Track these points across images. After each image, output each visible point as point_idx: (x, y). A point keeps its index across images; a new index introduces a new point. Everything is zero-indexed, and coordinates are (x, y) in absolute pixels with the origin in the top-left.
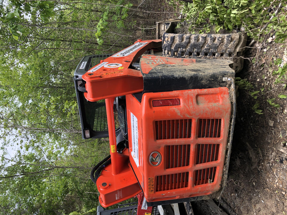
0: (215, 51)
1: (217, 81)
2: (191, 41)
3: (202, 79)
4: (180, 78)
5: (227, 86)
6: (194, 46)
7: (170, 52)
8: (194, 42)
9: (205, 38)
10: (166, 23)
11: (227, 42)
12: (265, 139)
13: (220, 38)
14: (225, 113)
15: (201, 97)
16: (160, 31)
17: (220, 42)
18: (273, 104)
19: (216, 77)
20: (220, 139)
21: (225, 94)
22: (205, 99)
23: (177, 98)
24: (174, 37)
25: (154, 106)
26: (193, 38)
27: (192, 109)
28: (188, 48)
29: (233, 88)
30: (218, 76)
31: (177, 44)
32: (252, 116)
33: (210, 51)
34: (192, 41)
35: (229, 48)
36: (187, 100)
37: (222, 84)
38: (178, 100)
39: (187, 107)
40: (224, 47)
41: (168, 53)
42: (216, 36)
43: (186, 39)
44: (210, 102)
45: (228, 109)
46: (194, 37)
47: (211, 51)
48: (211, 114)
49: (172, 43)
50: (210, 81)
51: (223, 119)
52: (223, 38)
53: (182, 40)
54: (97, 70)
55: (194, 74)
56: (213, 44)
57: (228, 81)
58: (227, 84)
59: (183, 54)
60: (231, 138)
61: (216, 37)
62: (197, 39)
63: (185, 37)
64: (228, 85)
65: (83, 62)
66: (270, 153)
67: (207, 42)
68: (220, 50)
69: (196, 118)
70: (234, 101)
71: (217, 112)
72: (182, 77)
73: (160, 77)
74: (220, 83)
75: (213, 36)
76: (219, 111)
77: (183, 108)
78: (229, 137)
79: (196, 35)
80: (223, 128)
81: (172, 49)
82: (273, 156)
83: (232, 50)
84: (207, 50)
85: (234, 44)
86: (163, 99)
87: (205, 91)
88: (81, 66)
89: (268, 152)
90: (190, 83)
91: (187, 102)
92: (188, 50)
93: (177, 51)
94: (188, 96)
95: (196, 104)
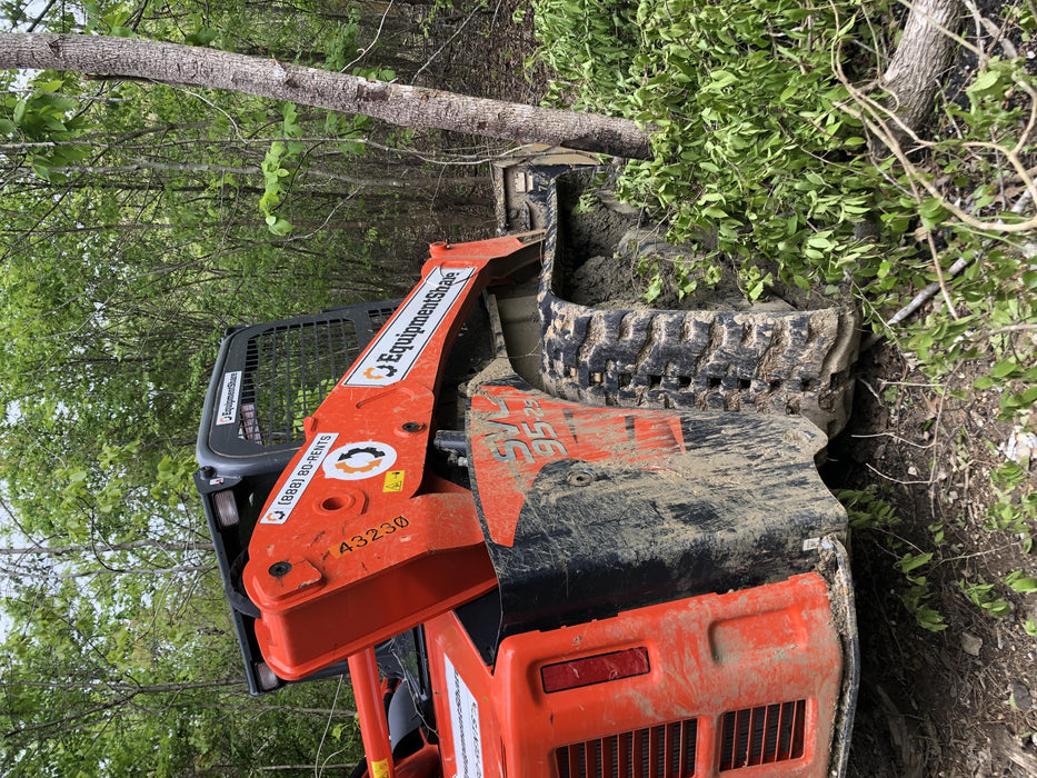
0: (751, 374)
1: (781, 555)
2: (656, 336)
3: (726, 557)
4: (644, 562)
5: (820, 566)
6: (668, 355)
7: (573, 370)
8: (667, 342)
9: (708, 329)
10: (530, 167)
11: (793, 342)
12: (949, 691)
13: (766, 328)
14: (819, 679)
15: (726, 628)
16: (512, 194)
17: (767, 343)
18: (984, 606)
19: (779, 543)
20: (804, 765)
21: (814, 606)
22: (744, 634)
23: (635, 646)
24: (589, 322)
25: (548, 689)
26: (663, 326)
27: (699, 684)
28: (646, 361)
29: (845, 585)
30: (784, 537)
31: (601, 346)
32: (892, 591)
33: (730, 374)
34: (661, 338)
35: (801, 364)
36: (675, 652)
37: (800, 562)
38: (642, 656)
39: (678, 678)
40: (783, 359)
41: (567, 374)
42: (751, 321)
43: (637, 330)
44: (761, 642)
45: (830, 666)
46: (668, 324)
47: (734, 372)
48: (768, 692)
49: (583, 342)
50: (755, 558)
51: (814, 699)
52: (779, 327)
53: (622, 331)
54: (297, 497)
55: (695, 541)
56: (741, 350)
57: (823, 550)
58: (820, 560)
59: (626, 380)
60: (841, 755)
61: (750, 327)
62: (678, 330)
63: (633, 322)
64: (821, 564)
65: (228, 377)
66: (971, 747)
67: (715, 343)
68: (768, 369)
69: (713, 714)
70: (851, 631)
71: (789, 682)
72: (651, 560)
73: (565, 570)
74: (791, 558)
75: (740, 323)
76: (798, 677)
77: (663, 685)
78: (835, 748)
79: (675, 316)
80: (813, 728)
81: (584, 364)
82: (981, 761)
83: (814, 371)
84: (717, 370)
85: (820, 348)
86: (583, 656)
87: (741, 600)
88: (222, 409)
89: (962, 739)
90: (681, 576)
91: (677, 660)
92: (643, 369)
93: (603, 371)
94: (679, 631)
95: (710, 663)
